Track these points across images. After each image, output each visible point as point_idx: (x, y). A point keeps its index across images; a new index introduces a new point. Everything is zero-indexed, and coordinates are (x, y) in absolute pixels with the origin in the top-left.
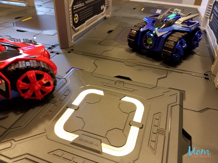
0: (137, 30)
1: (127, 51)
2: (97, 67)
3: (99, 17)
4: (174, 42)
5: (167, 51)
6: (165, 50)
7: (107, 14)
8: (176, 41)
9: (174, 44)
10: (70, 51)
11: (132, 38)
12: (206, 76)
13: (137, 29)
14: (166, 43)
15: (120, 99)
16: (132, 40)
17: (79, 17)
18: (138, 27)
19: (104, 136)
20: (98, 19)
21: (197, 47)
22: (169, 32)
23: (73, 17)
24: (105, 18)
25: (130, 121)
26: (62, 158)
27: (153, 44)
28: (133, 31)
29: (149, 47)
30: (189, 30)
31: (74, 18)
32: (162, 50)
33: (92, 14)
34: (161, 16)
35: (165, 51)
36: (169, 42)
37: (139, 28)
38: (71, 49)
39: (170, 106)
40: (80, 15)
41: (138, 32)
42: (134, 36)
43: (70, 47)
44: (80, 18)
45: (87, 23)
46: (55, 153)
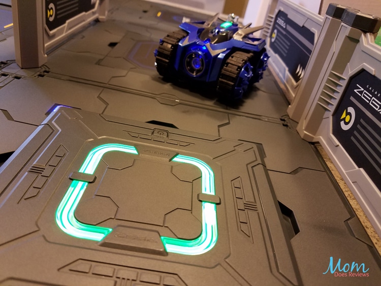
0: (174, 43)
1: (155, 79)
2: (107, 104)
3: (87, 17)
4: (237, 67)
5: (226, 81)
6: (224, 79)
7: (100, 15)
8: (240, 65)
9: (237, 70)
10: (42, 74)
11: (165, 56)
12: (283, 122)
13: (173, 41)
14: (225, 67)
15: (170, 160)
16: (164, 59)
17: (56, 10)
18: (174, 38)
19: (162, 225)
20: (86, 20)
21: (260, 79)
22: (227, 50)
23: (47, 8)
24: (97, 21)
25: (198, 195)
26: (90, 274)
27: (203, 69)
28: (165, 44)
29: (196, 74)
30: (255, 50)
31: (48, 11)
32: (218, 79)
33: (77, 8)
34: (209, 24)
35: (222, 81)
36: (229, 67)
37: (176, 41)
38: (44, 69)
39: (250, 166)
40: (58, 8)
41: (175, 46)
42: (168, 53)
43: (40, 66)
44: (58, 12)
45: (69, 23)
46: (72, 267)
